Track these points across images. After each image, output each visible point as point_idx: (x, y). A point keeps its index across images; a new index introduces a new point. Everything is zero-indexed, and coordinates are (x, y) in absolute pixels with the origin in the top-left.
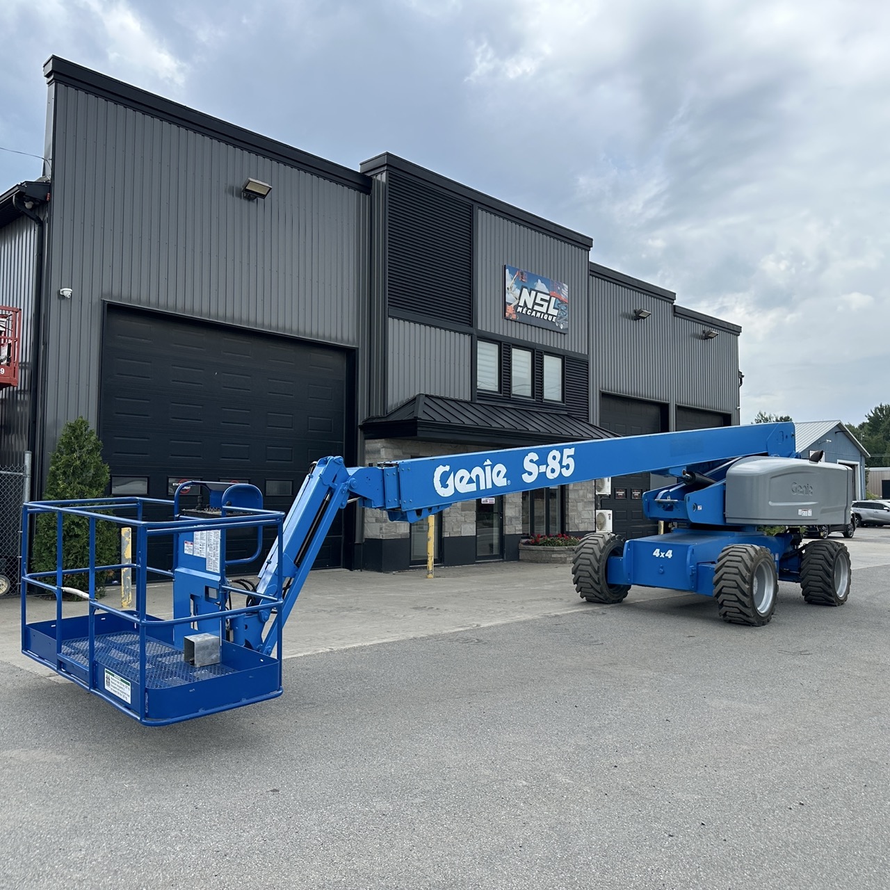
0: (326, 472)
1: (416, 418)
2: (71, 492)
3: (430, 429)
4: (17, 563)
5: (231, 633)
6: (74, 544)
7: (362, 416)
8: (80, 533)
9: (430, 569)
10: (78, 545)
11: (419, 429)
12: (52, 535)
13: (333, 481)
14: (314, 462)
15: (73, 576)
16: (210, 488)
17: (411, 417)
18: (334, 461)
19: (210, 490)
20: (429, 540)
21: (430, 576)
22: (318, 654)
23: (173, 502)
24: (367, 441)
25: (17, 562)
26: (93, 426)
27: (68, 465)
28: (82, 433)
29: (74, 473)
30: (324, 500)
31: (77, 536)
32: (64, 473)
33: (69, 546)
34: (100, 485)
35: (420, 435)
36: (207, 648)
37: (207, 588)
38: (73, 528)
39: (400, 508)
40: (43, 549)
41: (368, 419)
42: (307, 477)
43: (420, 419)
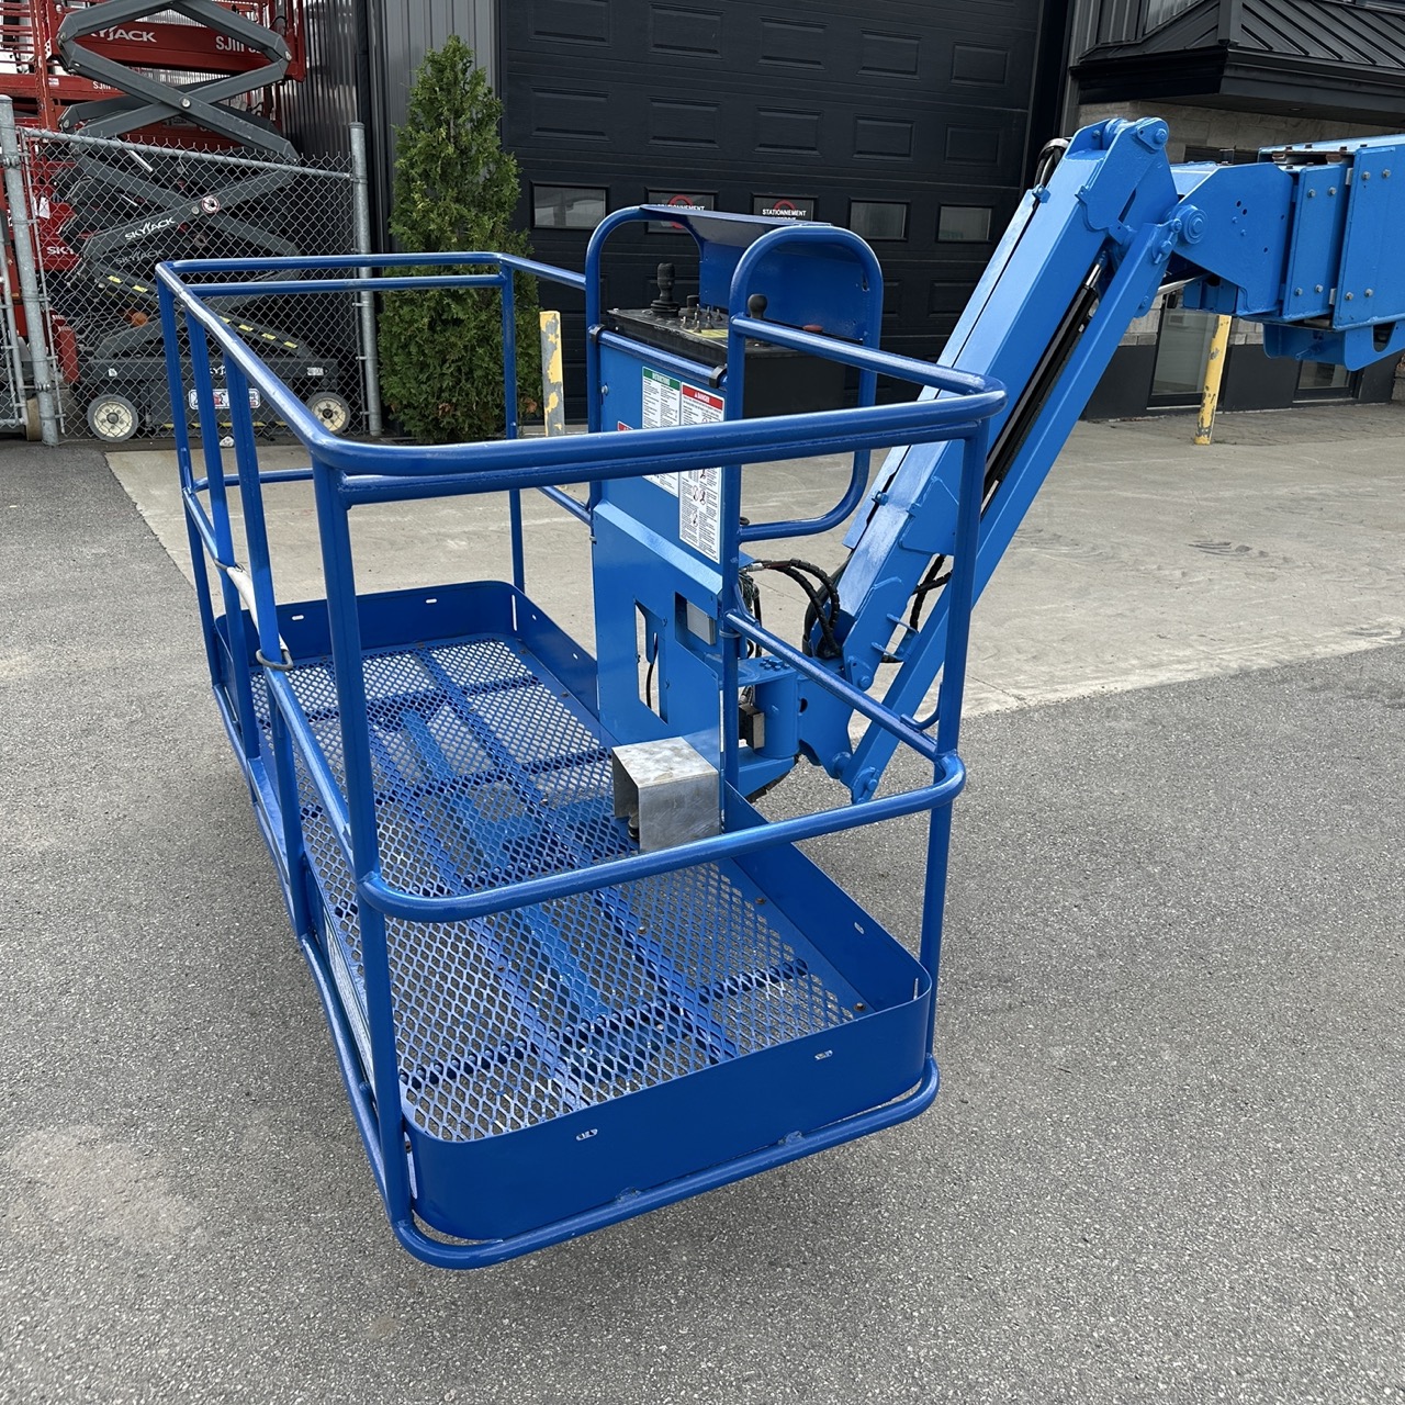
0: (1103, 178)
1: (1225, 43)
2: (439, 220)
3: (1254, 75)
4: (357, 370)
5: (758, 723)
6: (453, 339)
7: (1080, 42)
8: (461, 316)
9: (1207, 424)
10: (460, 344)
11: (1227, 73)
12: (407, 318)
13: (1122, 218)
14: (1054, 142)
15: (456, 410)
16: (701, 234)
17: (1210, 42)
18: (1134, 137)
19: (702, 241)
20: (1212, 356)
21: (1204, 439)
22: (988, 716)
23: (582, 279)
24: (1084, 108)
25: (357, 368)
26: (484, 58)
27: (431, 156)
28: (456, 77)
29: (444, 176)
30: (1083, 285)
31: (457, 322)
32: (425, 175)
33: (441, 343)
34: (500, 205)
35: (1228, 88)
36: (680, 802)
37: (681, 603)
38: (448, 304)
39: (1330, 316)
40: (395, 346)
41: (1094, 51)
42: (1028, 198)
43: (1235, 46)
